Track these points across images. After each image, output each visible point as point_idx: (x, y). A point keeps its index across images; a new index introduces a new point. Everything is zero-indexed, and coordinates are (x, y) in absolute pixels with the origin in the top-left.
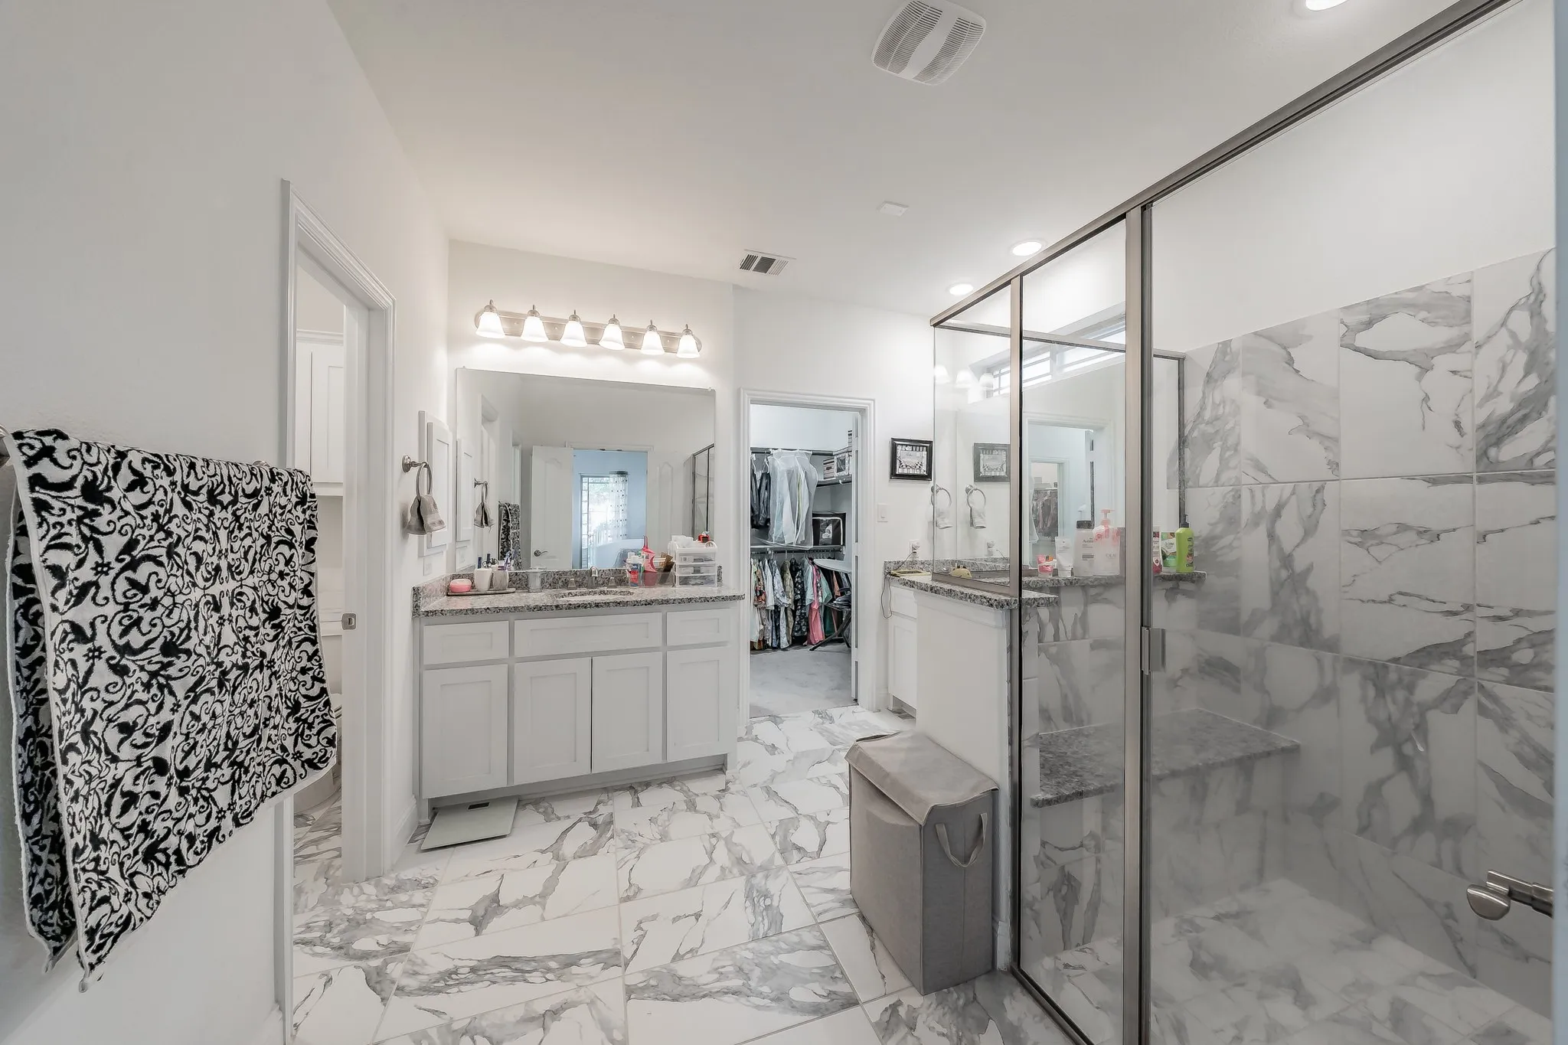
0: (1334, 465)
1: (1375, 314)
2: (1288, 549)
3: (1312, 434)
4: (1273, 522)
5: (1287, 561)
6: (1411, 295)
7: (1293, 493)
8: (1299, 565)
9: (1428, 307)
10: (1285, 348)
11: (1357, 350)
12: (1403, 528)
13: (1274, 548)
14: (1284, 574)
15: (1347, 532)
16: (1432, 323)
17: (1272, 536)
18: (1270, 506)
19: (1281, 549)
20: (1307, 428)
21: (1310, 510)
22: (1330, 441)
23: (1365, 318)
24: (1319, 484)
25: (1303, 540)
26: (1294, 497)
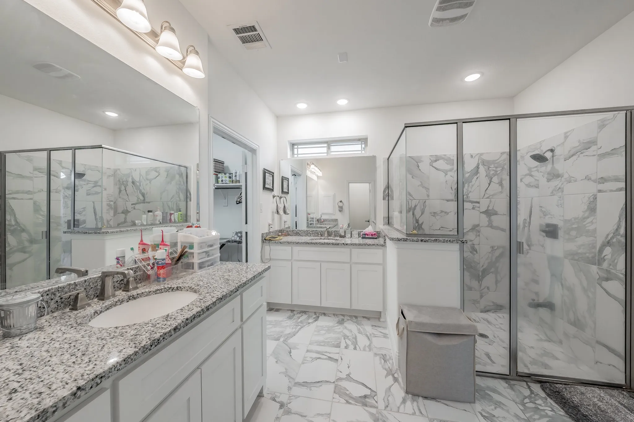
0: (428, 196)
1: (437, 159)
2: (417, 218)
3: (423, 187)
4: (414, 210)
5: (417, 221)
6: (443, 156)
7: (419, 203)
8: (420, 222)
9: (447, 160)
10: (417, 163)
11: (433, 167)
12: (442, 212)
13: (414, 218)
14: (417, 224)
15: (431, 213)
16: (448, 164)
17: (413, 214)
18: (413, 206)
19: (416, 218)
20: (422, 185)
21: (423, 207)
22: (427, 189)
23: (435, 159)
24: (425, 200)
25: (421, 215)
26: (419, 204)
